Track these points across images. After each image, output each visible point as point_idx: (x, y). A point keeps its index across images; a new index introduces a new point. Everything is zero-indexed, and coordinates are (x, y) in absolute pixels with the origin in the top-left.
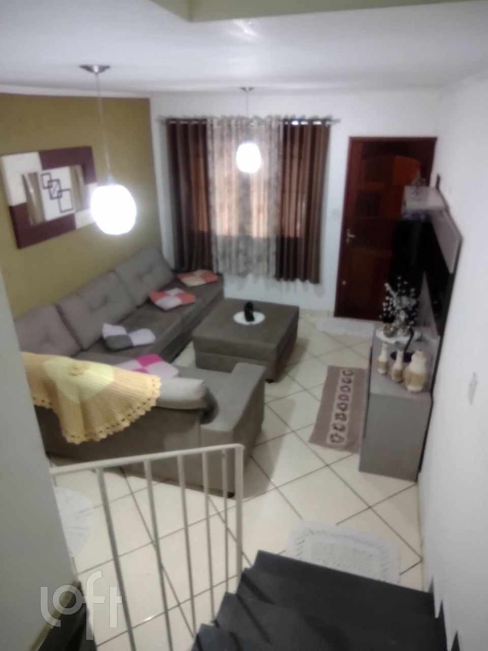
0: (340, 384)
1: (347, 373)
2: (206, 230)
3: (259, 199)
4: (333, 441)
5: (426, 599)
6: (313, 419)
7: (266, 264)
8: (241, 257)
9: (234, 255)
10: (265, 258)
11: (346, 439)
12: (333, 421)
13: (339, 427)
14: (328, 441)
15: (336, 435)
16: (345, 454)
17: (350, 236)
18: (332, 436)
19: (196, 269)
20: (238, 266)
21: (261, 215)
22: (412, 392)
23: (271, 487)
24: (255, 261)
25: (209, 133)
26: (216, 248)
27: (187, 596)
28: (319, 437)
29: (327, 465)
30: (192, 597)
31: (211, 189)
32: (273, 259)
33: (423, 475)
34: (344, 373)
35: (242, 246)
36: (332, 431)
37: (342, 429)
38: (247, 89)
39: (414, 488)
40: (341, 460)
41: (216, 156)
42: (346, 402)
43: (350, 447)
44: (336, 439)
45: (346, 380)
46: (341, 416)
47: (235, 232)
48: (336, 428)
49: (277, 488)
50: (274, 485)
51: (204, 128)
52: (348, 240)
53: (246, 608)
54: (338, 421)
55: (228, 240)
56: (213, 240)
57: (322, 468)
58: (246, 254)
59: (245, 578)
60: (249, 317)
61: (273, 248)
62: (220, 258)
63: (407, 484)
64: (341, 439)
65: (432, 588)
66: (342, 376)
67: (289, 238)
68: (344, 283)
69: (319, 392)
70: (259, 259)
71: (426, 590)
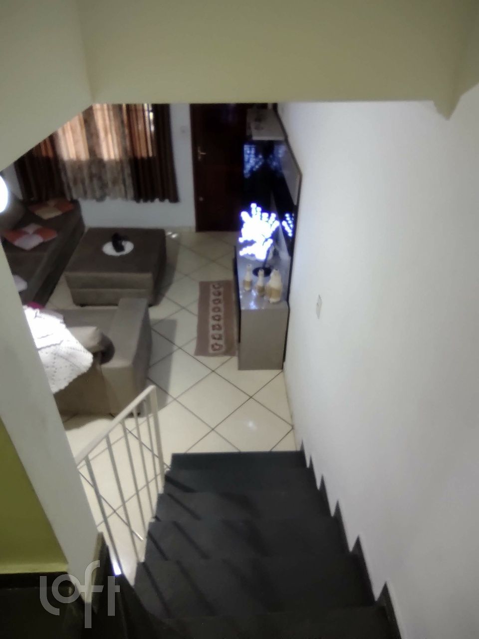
0: (212, 297)
1: (216, 286)
2: (51, 154)
3: (104, 120)
4: (215, 350)
5: (299, 456)
6: (194, 334)
7: (122, 186)
8: (95, 181)
9: (87, 181)
10: (121, 181)
11: (224, 345)
12: (212, 332)
13: (217, 337)
14: (211, 351)
15: (216, 344)
16: (226, 358)
17: (201, 153)
18: (213, 346)
19: (47, 199)
20: (93, 191)
21: (109, 136)
22: (274, 303)
23: (169, 399)
24: (110, 185)
26: (66, 174)
27: (119, 503)
28: (202, 349)
29: (213, 371)
30: (124, 503)
32: (129, 181)
33: (288, 364)
34: (214, 286)
35: (94, 171)
36: (212, 342)
37: (220, 339)
39: (281, 375)
40: (223, 364)
42: (219, 313)
43: (229, 352)
44: (217, 347)
45: (217, 293)
46: (217, 327)
47: (84, 156)
48: (214, 338)
49: (175, 399)
50: (172, 397)
52: (200, 158)
53: (178, 502)
54: (216, 332)
55: (78, 165)
56: (61, 166)
57: (208, 375)
58: (100, 178)
59: (169, 479)
60: (118, 247)
61: (127, 171)
62: (71, 185)
63: (276, 372)
64: (221, 346)
65: (302, 447)
66: (212, 290)
67: (142, 159)
68: (201, 199)
69: (195, 308)
70: (115, 182)
71: (299, 449)
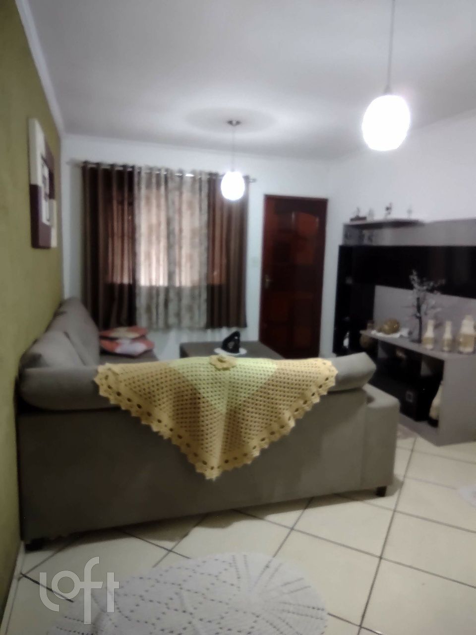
7: (197, 312)
8: (171, 307)
10: (196, 307)
17: (269, 280)
25: (136, 179)
26: (140, 299)
31: (137, 236)
32: (204, 307)
35: (172, 296)
38: (234, 122)
41: (143, 203)
47: (162, 282)
51: (131, 174)
56: (137, 291)
61: (204, 296)
